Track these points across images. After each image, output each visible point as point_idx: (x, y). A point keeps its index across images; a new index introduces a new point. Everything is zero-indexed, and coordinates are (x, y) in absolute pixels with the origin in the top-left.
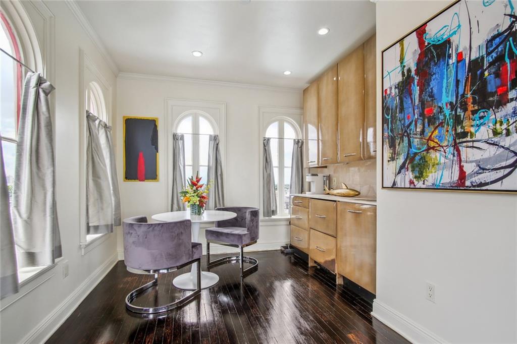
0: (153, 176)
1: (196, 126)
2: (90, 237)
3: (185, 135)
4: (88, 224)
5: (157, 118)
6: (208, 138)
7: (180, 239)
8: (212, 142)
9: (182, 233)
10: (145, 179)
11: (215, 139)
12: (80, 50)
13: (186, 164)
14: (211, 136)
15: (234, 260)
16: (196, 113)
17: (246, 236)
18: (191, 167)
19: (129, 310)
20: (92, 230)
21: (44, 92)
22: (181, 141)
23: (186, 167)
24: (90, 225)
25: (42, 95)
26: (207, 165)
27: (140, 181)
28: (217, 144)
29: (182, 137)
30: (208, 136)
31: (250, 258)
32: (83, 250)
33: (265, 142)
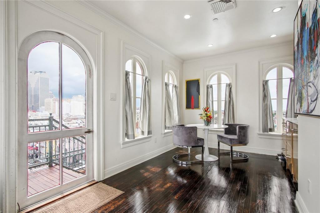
0: (198, 107)
1: (219, 80)
2: (166, 131)
3: (213, 85)
4: (166, 126)
5: (199, 79)
6: (225, 85)
7: (190, 135)
8: (228, 87)
9: (191, 132)
10: (194, 108)
11: (229, 86)
12: (162, 61)
13: (214, 100)
14: (227, 84)
15: (235, 154)
16: (219, 73)
17: (234, 140)
18: (217, 102)
19: (174, 161)
20: (167, 128)
21: (147, 81)
22: (211, 89)
23: (214, 102)
24: (167, 126)
25: (146, 83)
26: (224, 100)
27: (192, 109)
28: (231, 88)
29: (211, 87)
30: (226, 84)
31: (244, 155)
32: (163, 135)
33: (264, 83)
